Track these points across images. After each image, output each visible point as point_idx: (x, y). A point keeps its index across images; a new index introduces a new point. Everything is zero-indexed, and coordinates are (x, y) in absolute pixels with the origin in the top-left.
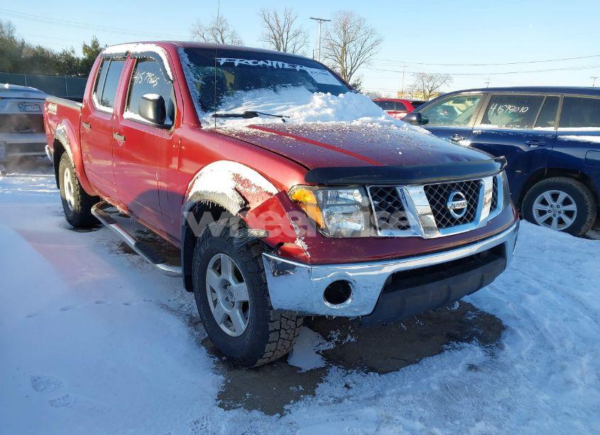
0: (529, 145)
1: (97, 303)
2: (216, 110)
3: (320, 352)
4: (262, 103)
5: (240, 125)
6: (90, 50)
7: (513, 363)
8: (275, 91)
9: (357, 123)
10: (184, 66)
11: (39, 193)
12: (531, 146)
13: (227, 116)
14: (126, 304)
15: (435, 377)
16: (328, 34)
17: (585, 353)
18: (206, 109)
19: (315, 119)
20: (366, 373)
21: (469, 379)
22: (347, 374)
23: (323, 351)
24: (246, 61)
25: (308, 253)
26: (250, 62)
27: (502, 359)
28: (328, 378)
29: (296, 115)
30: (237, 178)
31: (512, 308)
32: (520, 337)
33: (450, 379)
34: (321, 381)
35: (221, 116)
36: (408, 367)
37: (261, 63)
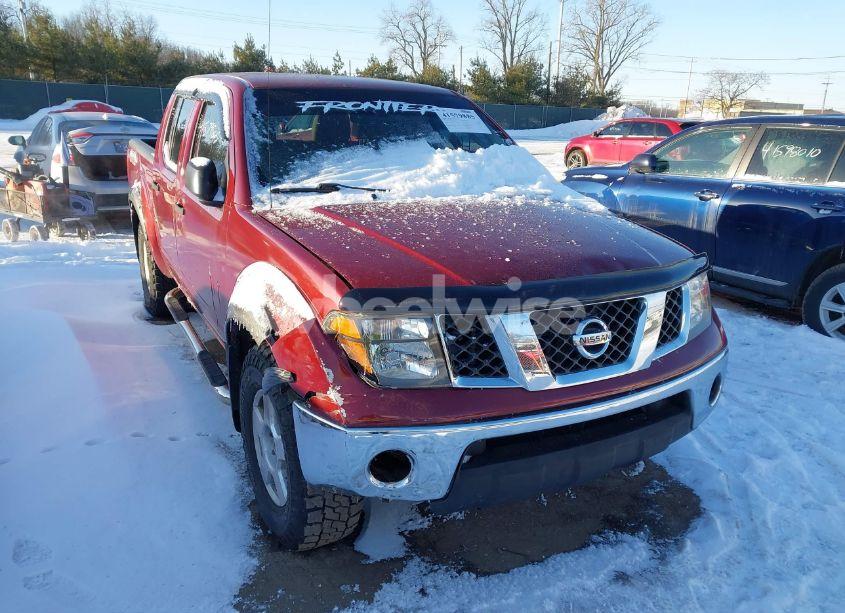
0: (818, 210)
1: (135, 435)
2: (279, 183)
3: (406, 533)
4: (350, 169)
5: (301, 207)
6: (243, 52)
7: (688, 576)
8: (377, 148)
9: (486, 198)
10: (248, 115)
11: (128, 264)
12: (821, 212)
13: (294, 191)
14: (172, 439)
15: (556, 590)
16: (577, 15)
17: (815, 568)
18: (264, 180)
19: (423, 192)
20: (459, 572)
21: (609, 595)
22: (432, 571)
23: (411, 532)
24: (343, 103)
25: (343, 411)
26: (349, 106)
27: (674, 567)
28: (401, 576)
29: (398, 186)
30: (270, 291)
31: (725, 482)
32: (717, 532)
33: (579, 594)
34: (389, 580)
35: (285, 192)
36: (523, 569)
37: (365, 106)
